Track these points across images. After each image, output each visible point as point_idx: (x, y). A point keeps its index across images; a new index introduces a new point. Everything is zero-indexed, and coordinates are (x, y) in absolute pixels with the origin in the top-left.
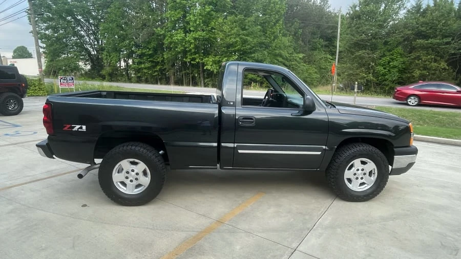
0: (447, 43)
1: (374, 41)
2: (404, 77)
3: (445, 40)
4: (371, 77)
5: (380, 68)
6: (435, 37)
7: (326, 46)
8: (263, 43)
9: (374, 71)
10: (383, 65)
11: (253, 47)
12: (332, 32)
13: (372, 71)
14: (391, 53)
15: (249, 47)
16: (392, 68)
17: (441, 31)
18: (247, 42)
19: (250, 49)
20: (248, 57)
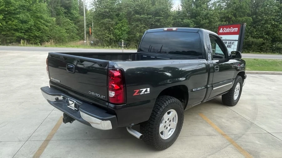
0: (150, 18)
1: (111, 13)
2: (130, 37)
3: (149, 16)
4: (112, 36)
5: (117, 31)
6: (144, 14)
7: (65, 13)
8: (24, 6)
9: (113, 32)
10: (118, 29)
11: (17, 9)
12: (69, 3)
13: (112, 32)
14: (121, 21)
15: (13, 8)
16: (124, 31)
17: (146, 11)
18: (11, 4)
19: (14, 10)
20: (13, 17)
